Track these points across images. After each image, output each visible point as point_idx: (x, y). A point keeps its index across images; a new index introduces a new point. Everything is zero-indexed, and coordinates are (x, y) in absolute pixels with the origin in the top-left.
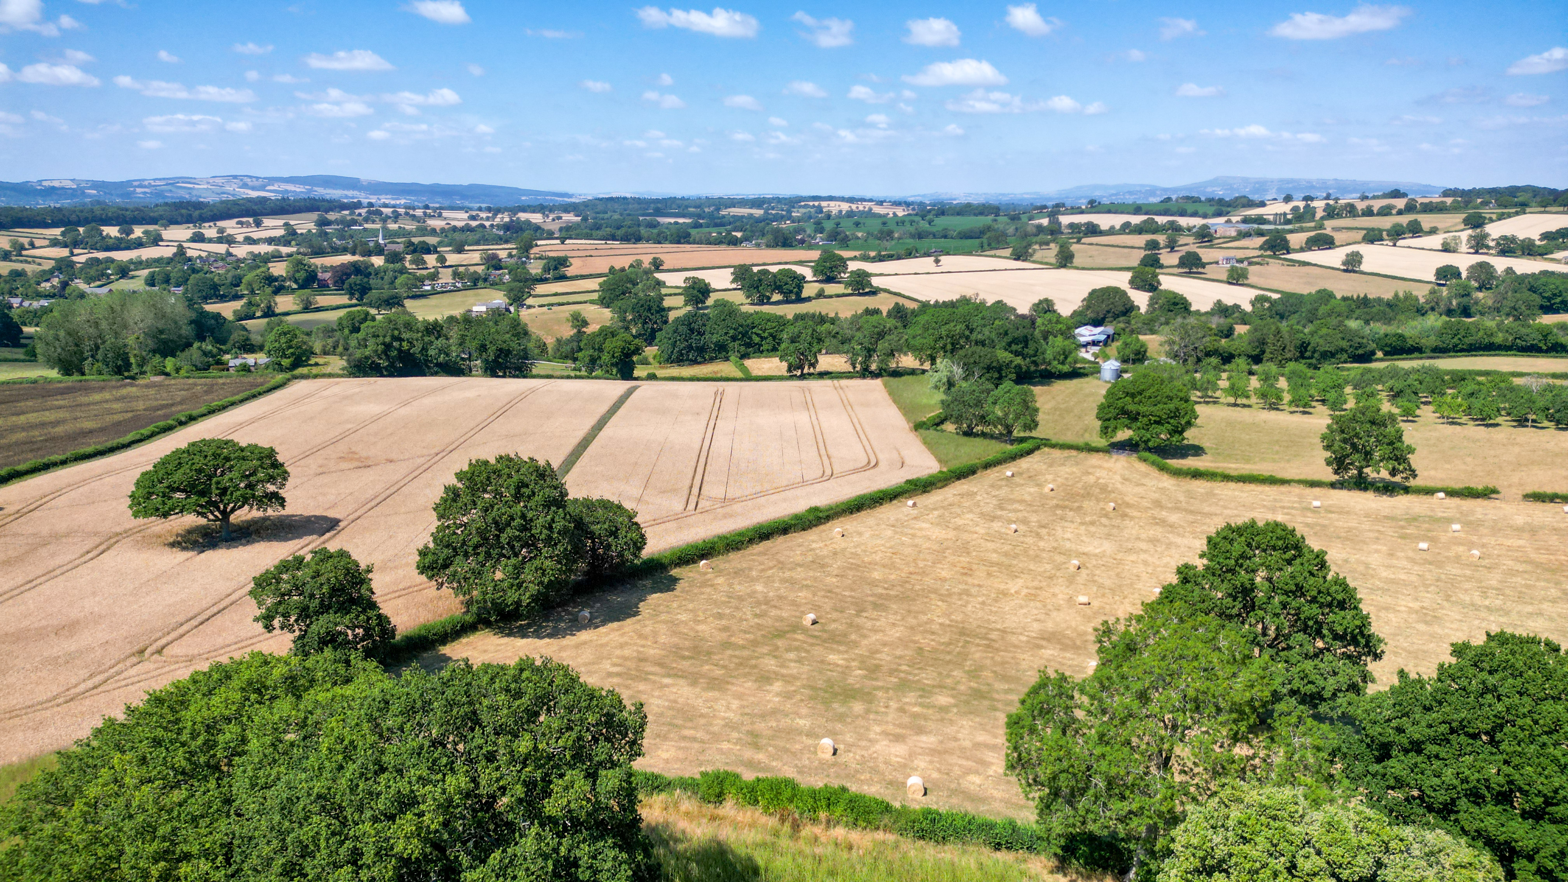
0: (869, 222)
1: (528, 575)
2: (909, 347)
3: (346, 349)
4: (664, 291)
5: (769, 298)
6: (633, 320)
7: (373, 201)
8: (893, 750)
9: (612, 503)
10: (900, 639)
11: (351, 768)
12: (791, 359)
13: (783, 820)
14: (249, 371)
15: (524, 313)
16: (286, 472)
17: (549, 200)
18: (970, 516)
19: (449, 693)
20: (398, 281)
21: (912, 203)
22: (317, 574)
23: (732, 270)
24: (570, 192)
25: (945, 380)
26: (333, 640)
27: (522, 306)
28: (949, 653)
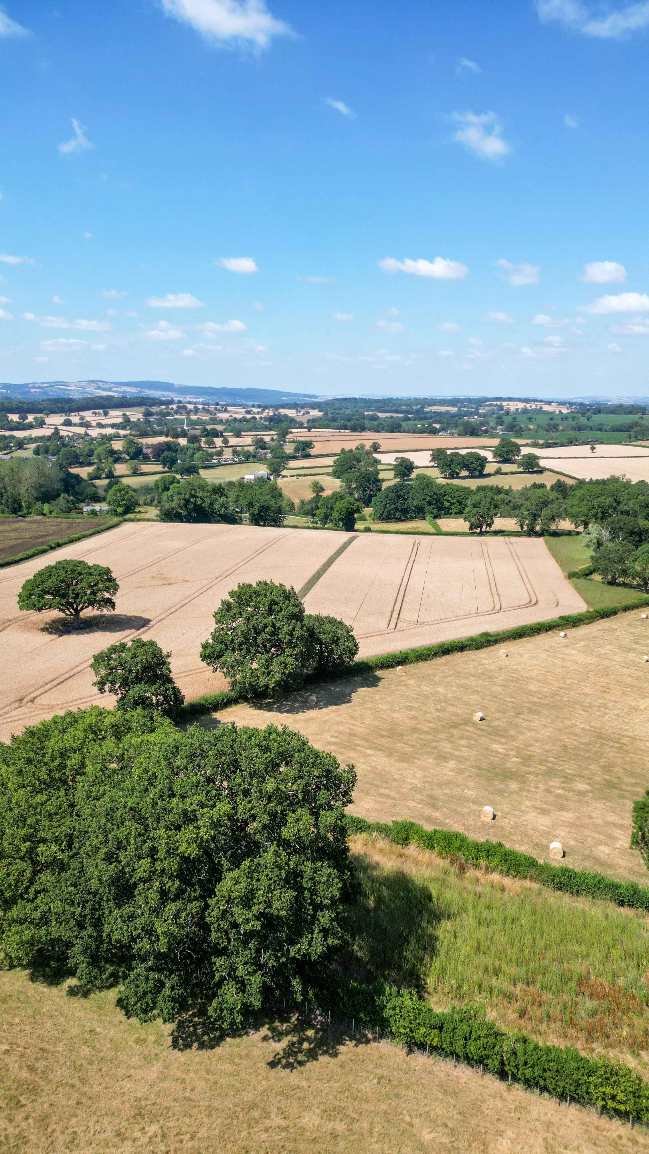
0: (540, 417)
1: (275, 667)
2: (567, 514)
3: (159, 502)
4: (379, 467)
5: (458, 474)
6: (356, 488)
7: (181, 399)
8: (540, 820)
9: (336, 620)
10: (548, 737)
11: (153, 792)
12: (473, 520)
13: (452, 863)
14: (96, 514)
15: (280, 482)
16: (117, 585)
17: (302, 400)
18: (611, 647)
19: (219, 745)
20: (196, 456)
21: (575, 404)
22: (134, 656)
23: (431, 452)
24: (317, 394)
25: (595, 541)
26: (143, 703)
27: (279, 476)
28: (588, 751)
